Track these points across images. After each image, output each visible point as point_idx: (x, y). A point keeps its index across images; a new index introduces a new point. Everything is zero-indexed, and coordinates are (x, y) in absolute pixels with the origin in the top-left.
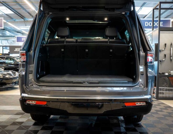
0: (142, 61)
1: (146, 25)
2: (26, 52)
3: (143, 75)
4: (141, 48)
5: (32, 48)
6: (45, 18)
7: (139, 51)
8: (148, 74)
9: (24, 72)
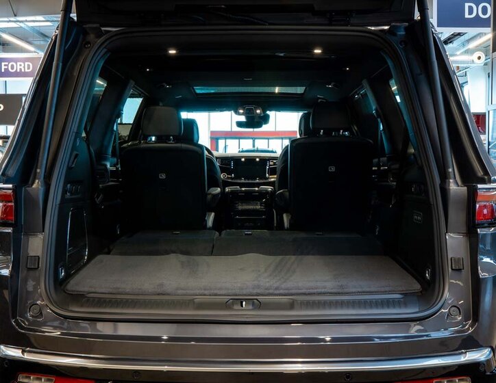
0: (457, 216)
1: (467, 16)
2: (14, 190)
3: (459, 270)
4: (453, 169)
5: (38, 171)
6: (87, 51)
7: (444, 177)
8: (480, 271)
9: (7, 267)
